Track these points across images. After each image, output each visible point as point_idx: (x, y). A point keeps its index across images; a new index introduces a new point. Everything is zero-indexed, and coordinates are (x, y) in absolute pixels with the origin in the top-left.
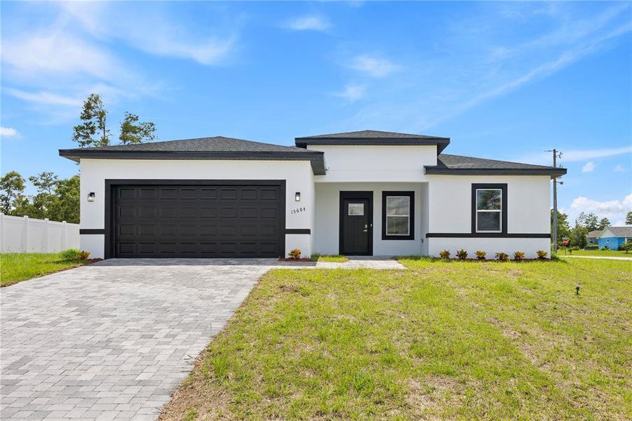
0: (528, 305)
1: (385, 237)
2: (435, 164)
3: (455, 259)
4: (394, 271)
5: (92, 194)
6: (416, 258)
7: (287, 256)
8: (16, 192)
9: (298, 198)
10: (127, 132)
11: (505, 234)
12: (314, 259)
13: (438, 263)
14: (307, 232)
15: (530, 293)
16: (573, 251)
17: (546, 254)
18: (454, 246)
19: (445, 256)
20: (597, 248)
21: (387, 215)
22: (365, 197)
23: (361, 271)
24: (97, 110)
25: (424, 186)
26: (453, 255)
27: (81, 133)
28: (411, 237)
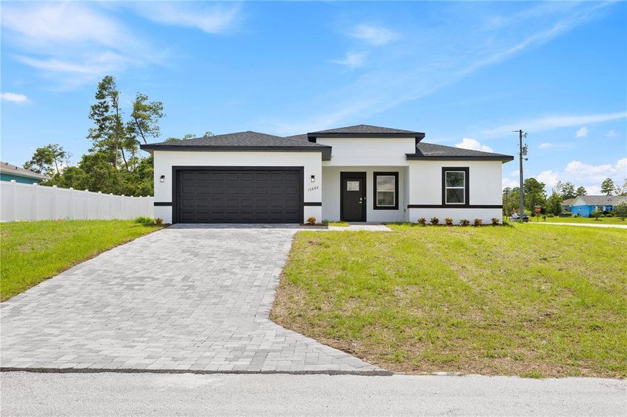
0: (472, 253)
1: (375, 208)
2: (413, 152)
3: (429, 225)
4: (384, 232)
5: (163, 177)
6: (400, 224)
7: (305, 222)
8: (46, 166)
9: (313, 180)
10: (138, 110)
11: (467, 206)
12: (325, 224)
13: (416, 227)
14: (319, 204)
15: (476, 246)
16: (547, 218)
17: (498, 221)
18: (429, 214)
19: (422, 222)
20: (570, 215)
21: (378, 191)
22: (360, 176)
23: (361, 232)
24: (111, 90)
25: (406, 169)
26: (428, 221)
27: (97, 111)
28: (396, 208)
